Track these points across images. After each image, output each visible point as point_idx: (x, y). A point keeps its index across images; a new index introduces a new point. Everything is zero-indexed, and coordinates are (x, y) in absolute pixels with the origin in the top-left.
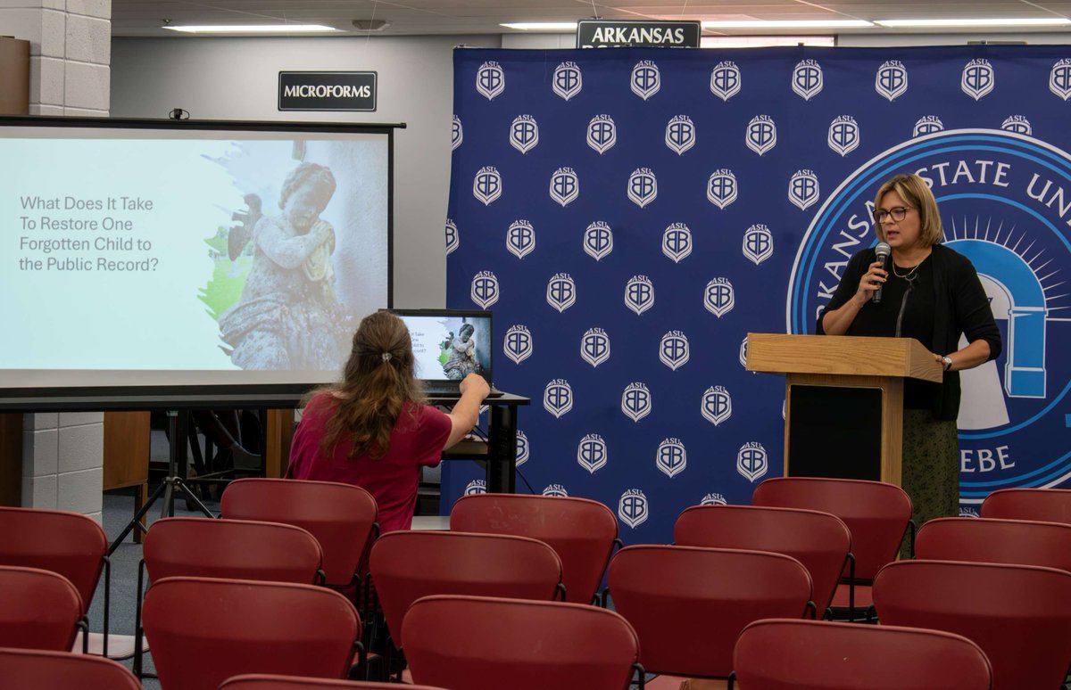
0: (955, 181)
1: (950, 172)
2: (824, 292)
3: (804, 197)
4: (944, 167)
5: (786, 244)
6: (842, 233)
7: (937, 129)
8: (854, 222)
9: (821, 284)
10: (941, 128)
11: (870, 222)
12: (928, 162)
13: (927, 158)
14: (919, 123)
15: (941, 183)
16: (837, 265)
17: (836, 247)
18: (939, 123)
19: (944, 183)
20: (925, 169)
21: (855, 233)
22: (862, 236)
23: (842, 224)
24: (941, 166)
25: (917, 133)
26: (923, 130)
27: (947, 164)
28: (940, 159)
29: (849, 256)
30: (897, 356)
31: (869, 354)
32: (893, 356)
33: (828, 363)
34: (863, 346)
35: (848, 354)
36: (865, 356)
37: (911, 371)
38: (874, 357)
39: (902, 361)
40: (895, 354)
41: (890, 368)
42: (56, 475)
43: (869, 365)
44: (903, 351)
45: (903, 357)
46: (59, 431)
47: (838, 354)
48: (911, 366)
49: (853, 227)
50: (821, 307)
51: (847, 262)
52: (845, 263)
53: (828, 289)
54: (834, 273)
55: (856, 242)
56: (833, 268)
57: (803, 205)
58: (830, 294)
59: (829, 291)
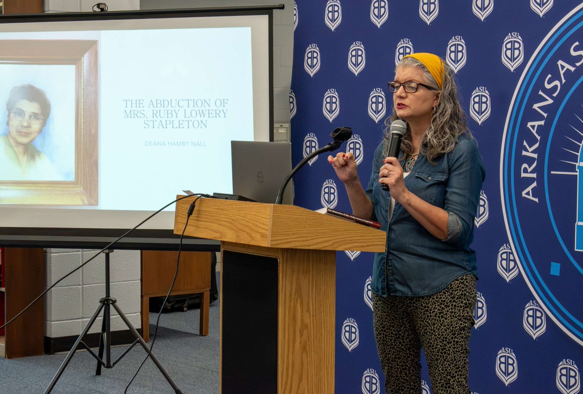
2: (527, 151)
3: (512, 59)
5: (500, 104)
6: (541, 93)
8: (549, 83)
9: (525, 143)
11: (561, 81)
16: (536, 123)
17: (536, 106)
21: (550, 93)
22: (555, 95)
23: (540, 85)
29: (545, 115)
30: (263, 224)
31: (246, 221)
32: (261, 223)
33: (221, 228)
34: (242, 212)
35: (233, 220)
36: (244, 222)
37: (271, 241)
38: (249, 224)
39: (266, 230)
40: (262, 221)
41: (258, 237)
42: (80, 287)
43: (245, 233)
44: (267, 219)
45: (267, 225)
46: (82, 254)
47: (227, 220)
48: (273, 235)
49: (548, 86)
50: (525, 165)
51: (544, 121)
52: (542, 123)
53: (530, 147)
54: (534, 132)
55: (550, 101)
56: (533, 127)
57: (512, 66)
58: (531, 152)
59: (530, 150)
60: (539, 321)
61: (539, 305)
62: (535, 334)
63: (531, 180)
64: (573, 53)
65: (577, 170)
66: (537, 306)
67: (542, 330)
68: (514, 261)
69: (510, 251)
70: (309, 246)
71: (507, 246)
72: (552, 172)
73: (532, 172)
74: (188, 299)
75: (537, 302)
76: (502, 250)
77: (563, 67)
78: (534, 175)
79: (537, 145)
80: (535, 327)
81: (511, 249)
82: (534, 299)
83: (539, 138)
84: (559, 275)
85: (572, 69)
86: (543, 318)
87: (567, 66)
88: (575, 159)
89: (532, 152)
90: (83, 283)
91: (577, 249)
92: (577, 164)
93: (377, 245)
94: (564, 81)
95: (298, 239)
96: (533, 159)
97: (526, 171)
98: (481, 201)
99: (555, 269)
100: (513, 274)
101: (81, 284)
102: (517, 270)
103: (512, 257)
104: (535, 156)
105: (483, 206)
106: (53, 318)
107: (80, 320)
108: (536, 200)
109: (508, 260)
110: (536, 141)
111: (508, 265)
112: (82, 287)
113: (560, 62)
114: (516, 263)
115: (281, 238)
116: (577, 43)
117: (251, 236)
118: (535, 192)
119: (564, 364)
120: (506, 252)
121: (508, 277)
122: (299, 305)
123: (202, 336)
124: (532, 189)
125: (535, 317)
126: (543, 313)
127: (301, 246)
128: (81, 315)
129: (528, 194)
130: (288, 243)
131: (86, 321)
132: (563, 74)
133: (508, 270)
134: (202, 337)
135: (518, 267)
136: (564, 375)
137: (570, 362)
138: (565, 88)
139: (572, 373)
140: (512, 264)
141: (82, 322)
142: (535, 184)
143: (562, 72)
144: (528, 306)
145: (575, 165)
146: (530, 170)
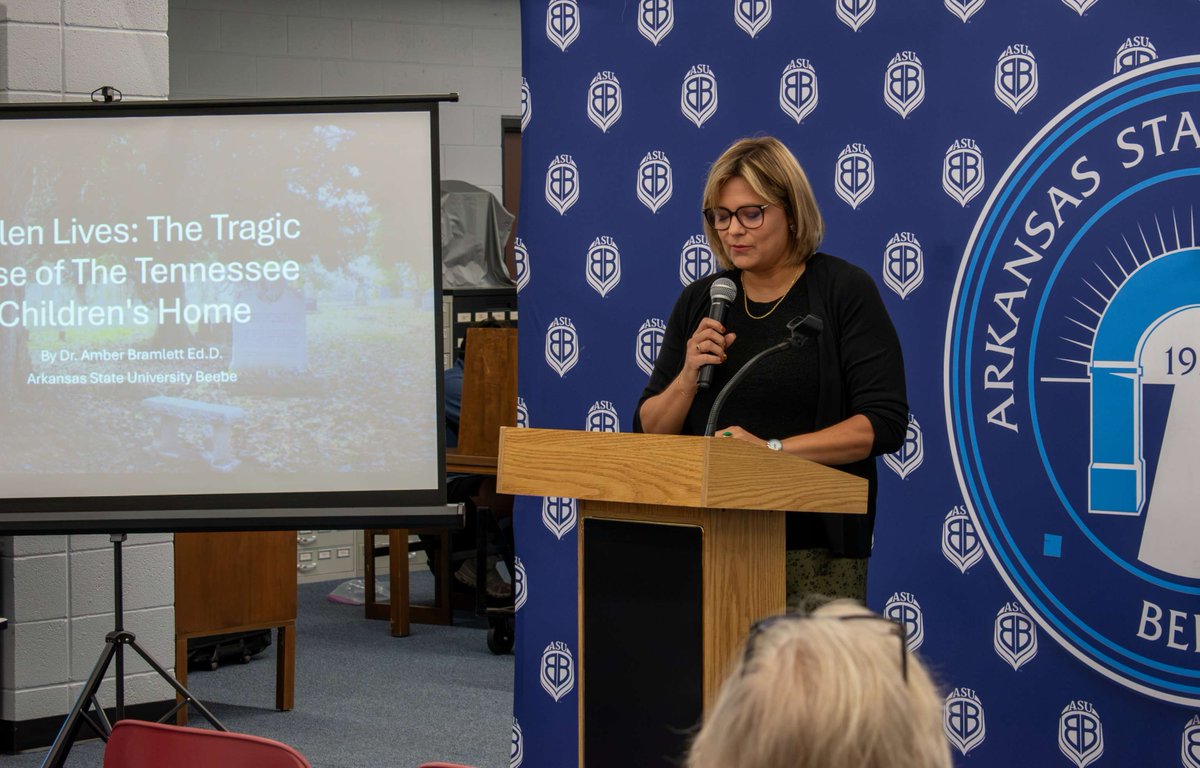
0: (1175, 148)
1: (1167, 131)
2: (995, 343)
3: (964, 184)
4: (1159, 124)
5: (940, 264)
6: (1018, 242)
7: (1147, 59)
8: (1034, 225)
9: (991, 330)
10: (1154, 56)
11: (1055, 223)
12: (1136, 116)
13: (1134, 108)
14: (1123, 50)
15: (1155, 152)
16: (1011, 296)
17: (1009, 266)
18: (1150, 49)
19: (1159, 152)
20: (1132, 129)
21: (1035, 242)
22: (1045, 247)
23: (1016, 229)
24: (1154, 123)
25: (1119, 67)
26: (1128, 61)
27: (1164, 118)
28: (1151, 110)
29: (1028, 281)
30: (691, 470)
31: (654, 466)
32: (686, 469)
33: (600, 481)
34: (646, 451)
35: (626, 465)
36: (649, 469)
37: (709, 497)
38: (660, 471)
39: (697, 479)
40: (688, 466)
41: (681, 491)
42: (66, 620)
43: (653, 486)
44: (699, 461)
45: (699, 472)
46: (70, 557)
47: (613, 466)
48: (710, 489)
49: (1031, 232)
50: (991, 368)
51: (1025, 292)
52: (1022, 294)
53: (1000, 337)
54: (1007, 310)
55: (1036, 257)
56: (1005, 302)
57: (963, 197)
58: (1003, 345)
59: (1001, 341)
60: (1023, 638)
61: (1024, 609)
62: (1017, 661)
63: (1005, 394)
64: (1077, 176)
65: (1089, 374)
66: (1019, 612)
67: (1032, 652)
68: (975, 534)
69: (966, 518)
70: (760, 504)
71: (960, 510)
72: (1043, 379)
73: (1004, 380)
74: (218, 646)
75: (1019, 605)
76: (951, 516)
77: (1058, 199)
78: (1010, 385)
79: (1013, 333)
80: (1016, 648)
81: (968, 514)
82: (1013, 599)
83: (1016, 320)
84: (1059, 556)
85: (1077, 202)
86: (1031, 632)
87: (1066, 197)
88: (1085, 355)
89: (1005, 345)
90: (70, 612)
91: (1092, 509)
92: (1089, 365)
93: (856, 501)
94: (1061, 223)
95: (745, 494)
96: (1007, 358)
97: (993, 377)
98: (908, 432)
99: (1053, 546)
100: (974, 558)
101: (67, 615)
102: (981, 552)
103: (969, 529)
104: (1011, 351)
105: (913, 441)
106: (17, 683)
107: (66, 686)
108: (1015, 428)
109: (963, 534)
110: (1012, 325)
111: (963, 542)
112: (71, 622)
113: (1053, 191)
114: (978, 539)
115: (723, 492)
116: (1084, 159)
117: (666, 492)
118: (1011, 414)
119: (1073, 710)
120: (959, 521)
121: (964, 564)
122: (734, 605)
123: (282, 711)
124: (1006, 410)
125: (1015, 631)
126: (1032, 623)
127: (752, 505)
128: (68, 677)
129: (998, 417)
130: (731, 500)
131: (77, 688)
132: (1060, 211)
133: (963, 551)
134: (284, 714)
135: (982, 545)
136: (1073, 729)
137: (1083, 705)
138: (1063, 236)
139: (1088, 725)
140: (970, 541)
141: (70, 688)
142: (1011, 401)
143: (1057, 208)
144: (1003, 613)
145: (1086, 366)
146: (1000, 376)
